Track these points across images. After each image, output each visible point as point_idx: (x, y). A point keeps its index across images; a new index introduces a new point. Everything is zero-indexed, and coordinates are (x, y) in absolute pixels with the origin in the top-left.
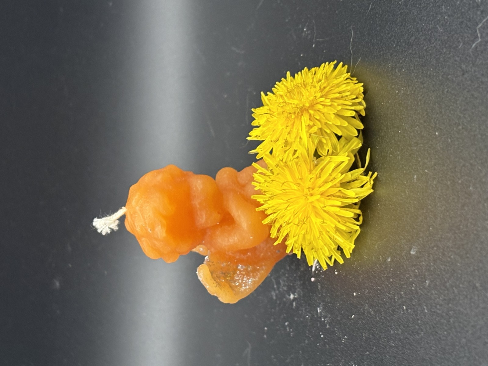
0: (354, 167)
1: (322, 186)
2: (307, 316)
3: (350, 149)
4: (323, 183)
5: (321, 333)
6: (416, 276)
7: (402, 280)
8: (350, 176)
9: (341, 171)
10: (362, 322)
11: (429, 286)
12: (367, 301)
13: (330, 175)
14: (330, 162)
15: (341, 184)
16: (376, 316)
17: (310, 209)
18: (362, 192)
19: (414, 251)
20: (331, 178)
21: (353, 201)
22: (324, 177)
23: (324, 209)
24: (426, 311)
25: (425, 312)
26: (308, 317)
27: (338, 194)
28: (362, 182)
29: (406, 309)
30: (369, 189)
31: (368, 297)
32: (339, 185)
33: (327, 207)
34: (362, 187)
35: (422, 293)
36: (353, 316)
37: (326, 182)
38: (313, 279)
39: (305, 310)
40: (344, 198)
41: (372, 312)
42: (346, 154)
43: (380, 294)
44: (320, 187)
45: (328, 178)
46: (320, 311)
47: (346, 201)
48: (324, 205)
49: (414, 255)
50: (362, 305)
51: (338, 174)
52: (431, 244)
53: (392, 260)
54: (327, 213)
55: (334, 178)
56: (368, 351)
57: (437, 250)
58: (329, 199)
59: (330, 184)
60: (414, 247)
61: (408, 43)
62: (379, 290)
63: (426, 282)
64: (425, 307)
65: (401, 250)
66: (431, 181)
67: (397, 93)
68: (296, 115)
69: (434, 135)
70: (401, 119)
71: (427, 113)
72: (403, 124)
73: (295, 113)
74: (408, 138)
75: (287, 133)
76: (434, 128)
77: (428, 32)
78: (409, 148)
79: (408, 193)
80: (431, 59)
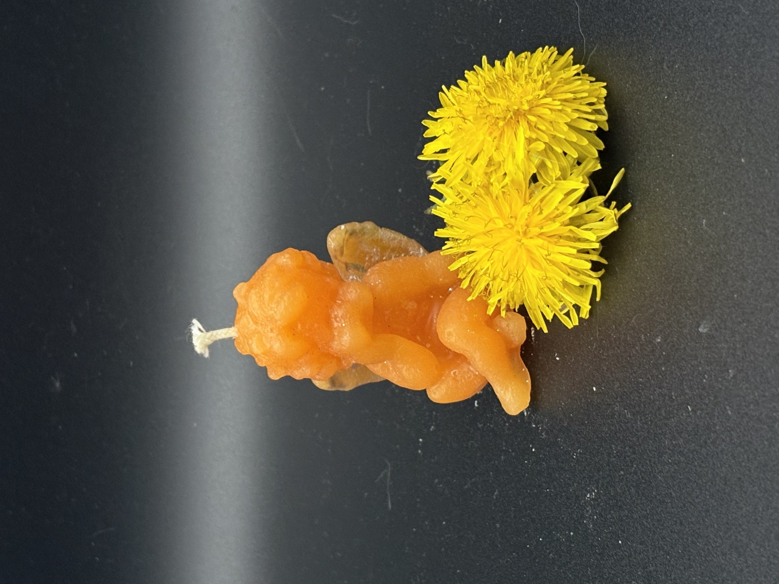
6: (709, 363)
7: (683, 368)
11: (734, 377)
19: (705, 328)
24: (730, 413)
29: (692, 410)
31: (620, 393)
35: (721, 387)
49: (703, 333)
53: (665, 340)
60: (704, 322)
61: (685, 26)
62: (641, 383)
63: (728, 372)
64: (728, 408)
65: (680, 325)
66: (733, 228)
67: (667, 99)
68: (506, 120)
69: (737, 162)
70: (675, 137)
71: (724, 131)
72: (679, 145)
73: (505, 118)
74: (688, 165)
75: (495, 148)
76: (738, 152)
77: (721, 12)
78: (691, 179)
79: (691, 244)
80: (728, 52)
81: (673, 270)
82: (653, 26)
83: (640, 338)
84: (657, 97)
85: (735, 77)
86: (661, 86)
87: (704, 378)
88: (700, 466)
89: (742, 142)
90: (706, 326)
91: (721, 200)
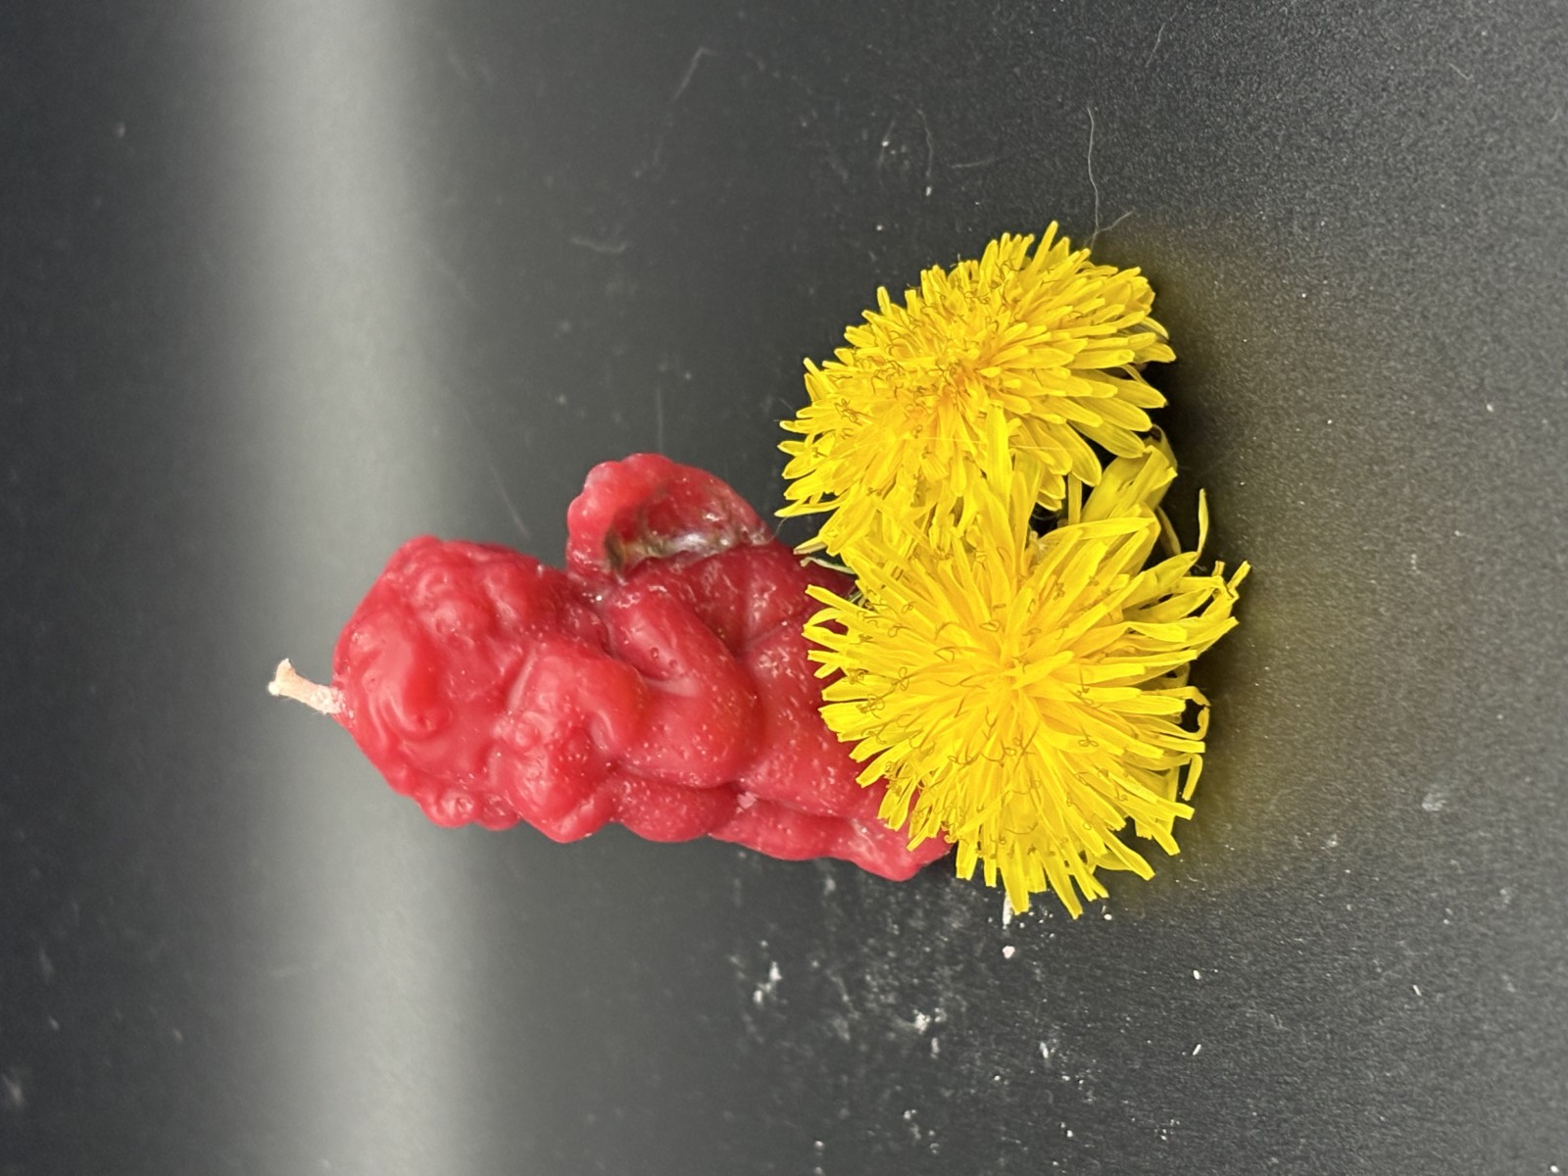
0: (1158, 554)
2: (997, 1078)
3: (1145, 493)
5: (1063, 1126)
6: (1452, 878)
7: (1395, 900)
8: (1153, 581)
9: (1127, 564)
10: (1239, 1063)
11: (1514, 904)
12: (1253, 992)
14: (1081, 543)
15: (1125, 611)
16: (1297, 1034)
18: (1200, 631)
19: (1436, 800)
21: (1179, 659)
24: (1511, 989)
25: (1507, 992)
26: (1002, 1079)
27: (1121, 645)
28: (1194, 598)
29: (1425, 993)
30: (1221, 620)
31: (1256, 976)
32: (1119, 615)
33: (1092, 691)
34: (1198, 612)
35: (1483, 930)
36: (1199, 1047)
38: (1009, 952)
39: (986, 1057)
40: (1139, 653)
41: (1277, 1023)
42: (1136, 509)
43: (1306, 961)
46: (1053, 1051)
47: (1157, 661)
49: (1435, 813)
50: (1235, 1006)
51: (1117, 577)
52: (1507, 765)
53: (1346, 841)
56: (1275, 1154)
57: (1532, 783)
58: (1098, 662)
60: (1434, 786)
61: (1334, 132)
62: (1301, 947)
63: (1499, 895)
64: (1505, 977)
65: (1379, 802)
66: (1481, 563)
67: (1306, 298)
68: (940, 392)
69: (1478, 413)
70: (1330, 380)
71: (1442, 349)
72: (1343, 396)
73: (935, 387)
74: (1367, 437)
75: (922, 451)
76: (1476, 391)
77: (1413, 88)
78: (1376, 468)
79: (1388, 614)
80: (1436, 173)
81: (1352, 678)
82: (1262, 144)
83: (1290, 844)
84: (1284, 299)
85: (1454, 227)
86: (1291, 273)
87: (1446, 916)
88: (1453, 1123)
89: (1484, 366)
90: (1439, 795)
91: (1449, 504)
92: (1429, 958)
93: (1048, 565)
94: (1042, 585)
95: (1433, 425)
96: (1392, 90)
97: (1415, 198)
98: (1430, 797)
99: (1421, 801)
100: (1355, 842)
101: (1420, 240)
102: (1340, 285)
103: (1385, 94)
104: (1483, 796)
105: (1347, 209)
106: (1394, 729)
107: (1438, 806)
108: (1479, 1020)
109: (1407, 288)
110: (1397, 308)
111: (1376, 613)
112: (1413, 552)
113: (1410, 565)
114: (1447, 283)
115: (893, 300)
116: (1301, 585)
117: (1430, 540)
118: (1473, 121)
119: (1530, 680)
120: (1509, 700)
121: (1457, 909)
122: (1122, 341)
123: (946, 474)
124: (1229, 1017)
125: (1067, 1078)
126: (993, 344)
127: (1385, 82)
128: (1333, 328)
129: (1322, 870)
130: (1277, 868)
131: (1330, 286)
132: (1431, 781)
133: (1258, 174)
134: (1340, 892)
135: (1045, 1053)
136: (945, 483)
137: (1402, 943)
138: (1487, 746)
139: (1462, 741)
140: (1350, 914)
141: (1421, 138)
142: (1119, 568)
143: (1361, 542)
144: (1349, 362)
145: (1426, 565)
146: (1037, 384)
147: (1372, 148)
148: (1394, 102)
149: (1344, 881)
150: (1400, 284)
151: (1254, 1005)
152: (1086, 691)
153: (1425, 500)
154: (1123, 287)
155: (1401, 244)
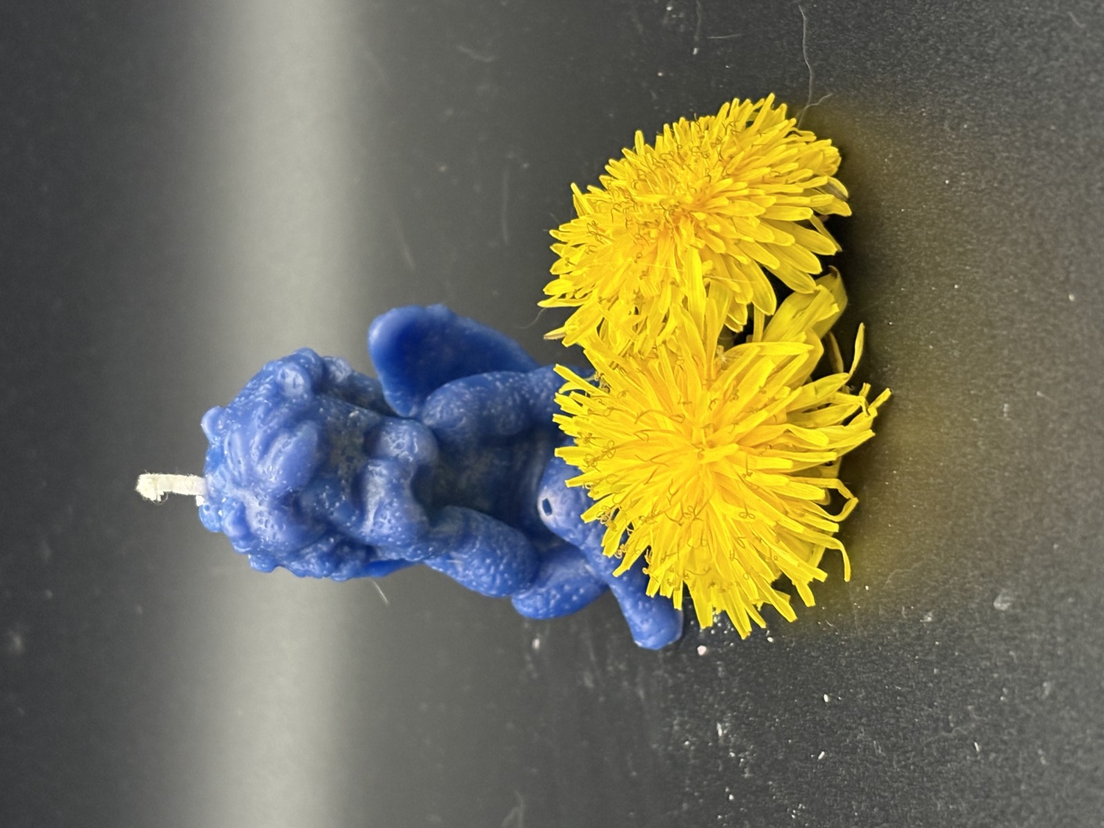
0: (823, 369)
1: (742, 419)
2: (687, 743)
3: (812, 323)
4: (742, 415)
5: (727, 790)
6: (1010, 667)
8: (812, 393)
9: (790, 380)
10: (849, 772)
11: (1053, 696)
12: (864, 720)
13: (762, 391)
14: (759, 357)
15: (789, 414)
16: (890, 761)
17: (709, 483)
18: (844, 437)
19: (1004, 602)
20: (765, 399)
21: (822, 458)
22: (745, 399)
23: (748, 479)
24: (1043, 762)
25: (1040, 763)
26: (690, 746)
27: (783, 440)
28: (845, 410)
29: (982, 751)
30: (863, 430)
32: (783, 417)
33: (754, 476)
34: (846, 422)
35: (1028, 711)
36: (823, 753)
37: (751, 410)
38: (702, 650)
39: (682, 724)
40: (796, 449)
41: (878, 749)
42: (803, 337)
43: (902, 706)
44: (736, 423)
45: (756, 400)
46: (725, 732)
47: (807, 458)
48: (747, 469)
49: (1002, 611)
50: (850, 728)
51: (782, 388)
52: (1057, 586)
53: (938, 619)
54: (755, 489)
55: (773, 400)
57: (1075, 604)
58: (761, 454)
59: (764, 415)
60: (1004, 591)
61: (980, 53)
63: (1042, 687)
64: (1040, 752)
65: (964, 594)
66: (1054, 422)
67: (948, 185)
68: (661, 227)
69: (1062, 300)
70: (960, 254)
71: (1041, 245)
72: (968, 268)
73: (657, 223)
74: (982, 304)
75: (639, 274)
76: (1063, 282)
77: (1040, 28)
78: (986, 330)
79: (984, 448)
80: (1050, 100)
81: (954, 493)
83: (899, 612)
84: (933, 182)
86: (940, 162)
87: (1002, 694)
89: (1071, 264)
90: (1006, 598)
91: (1035, 369)
92: (988, 724)
93: (732, 372)
94: (726, 387)
95: (1030, 303)
96: (1025, 26)
97: (1033, 117)
98: (999, 598)
99: (994, 599)
100: (944, 621)
101: (1034, 152)
102: (974, 177)
103: (1020, 29)
104: (1038, 606)
105: (984, 117)
106: (980, 539)
107: (1005, 607)
108: (1019, 781)
109: (1021, 190)
110: (1013, 204)
111: (974, 445)
112: (1006, 402)
113: (1002, 413)
114: (1051, 191)
115: (646, 142)
116: (925, 412)
117: (1018, 395)
118: (1081, 62)
119: (1080, 522)
120: (1063, 534)
121: (1012, 690)
122: (806, 200)
123: (658, 292)
124: (847, 735)
125: (732, 755)
126: (708, 191)
127: (1020, 19)
128: (966, 211)
129: (919, 638)
130: (889, 629)
131: (967, 178)
132: (1003, 586)
133: (923, 78)
134: (929, 658)
135: (720, 733)
136: (655, 299)
137: (970, 707)
138: (1045, 567)
139: (1027, 560)
140: (936, 676)
141: (1042, 70)
142: (784, 381)
143: (970, 387)
144: (974, 241)
145: (1015, 414)
146: (733, 229)
147: (1007, 72)
148: (1025, 37)
149: (934, 650)
150: (1017, 185)
151: (863, 730)
152: (750, 475)
153: (1019, 363)
154: (817, 154)
155: (1020, 154)
